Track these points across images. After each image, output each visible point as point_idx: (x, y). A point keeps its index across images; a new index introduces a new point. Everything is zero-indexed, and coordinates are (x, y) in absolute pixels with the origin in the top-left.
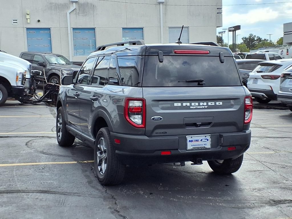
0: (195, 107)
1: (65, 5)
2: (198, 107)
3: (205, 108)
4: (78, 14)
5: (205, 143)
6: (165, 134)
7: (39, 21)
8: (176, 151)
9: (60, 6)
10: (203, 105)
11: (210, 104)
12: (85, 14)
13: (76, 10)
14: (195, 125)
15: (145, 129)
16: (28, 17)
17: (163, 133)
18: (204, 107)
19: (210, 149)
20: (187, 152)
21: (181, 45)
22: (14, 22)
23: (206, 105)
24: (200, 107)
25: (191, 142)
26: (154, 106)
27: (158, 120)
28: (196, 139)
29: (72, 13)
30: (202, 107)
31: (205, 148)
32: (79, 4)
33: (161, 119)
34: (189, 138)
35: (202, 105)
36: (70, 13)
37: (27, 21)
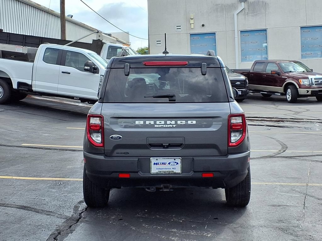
0: (160, 126)
1: (233, 5)
2: (164, 126)
3: (173, 127)
4: (247, 15)
5: (174, 167)
6: (127, 155)
7: (203, 25)
8: (136, 174)
9: (226, 6)
10: (171, 124)
11: (179, 122)
12: (255, 13)
13: (245, 10)
14: (161, 146)
15: (103, 148)
16: (192, 22)
17: (124, 153)
18: (171, 126)
19: (180, 174)
20: (151, 175)
21: (167, 55)
22: (177, 29)
23: (174, 123)
24: (167, 126)
25: (156, 165)
26: (112, 123)
27: (117, 139)
28: (163, 162)
29: (240, 14)
30: (169, 126)
31: (173, 173)
32: (248, 3)
33: (120, 138)
34: (153, 160)
35: (169, 123)
36: (237, 14)
37: (191, 27)
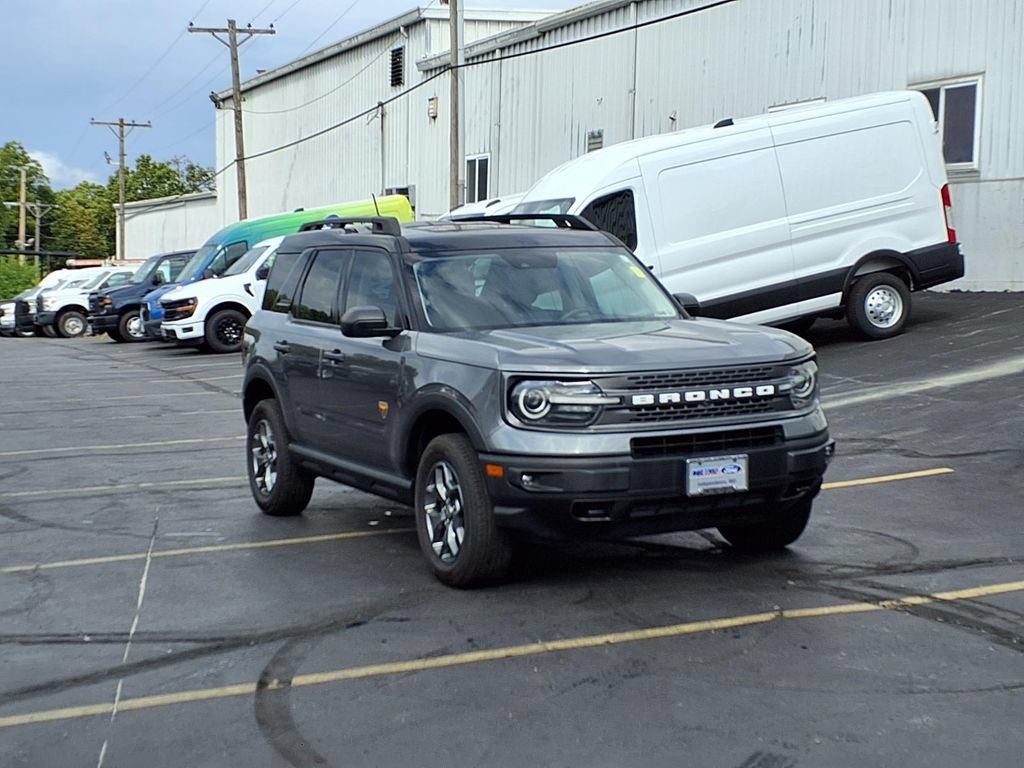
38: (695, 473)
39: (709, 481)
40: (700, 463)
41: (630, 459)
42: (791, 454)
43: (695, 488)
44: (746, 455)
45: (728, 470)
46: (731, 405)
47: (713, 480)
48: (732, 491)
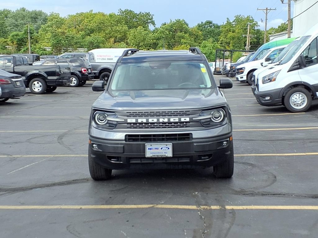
38: (149, 149)
39: (156, 152)
40: (151, 145)
41: (124, 142)
42: (195, 144)
43: (149, 154)
44: (171, 144)
45: (163, 149)
46: (169, 124)
47: (158, 152)
48: (165, 157)
